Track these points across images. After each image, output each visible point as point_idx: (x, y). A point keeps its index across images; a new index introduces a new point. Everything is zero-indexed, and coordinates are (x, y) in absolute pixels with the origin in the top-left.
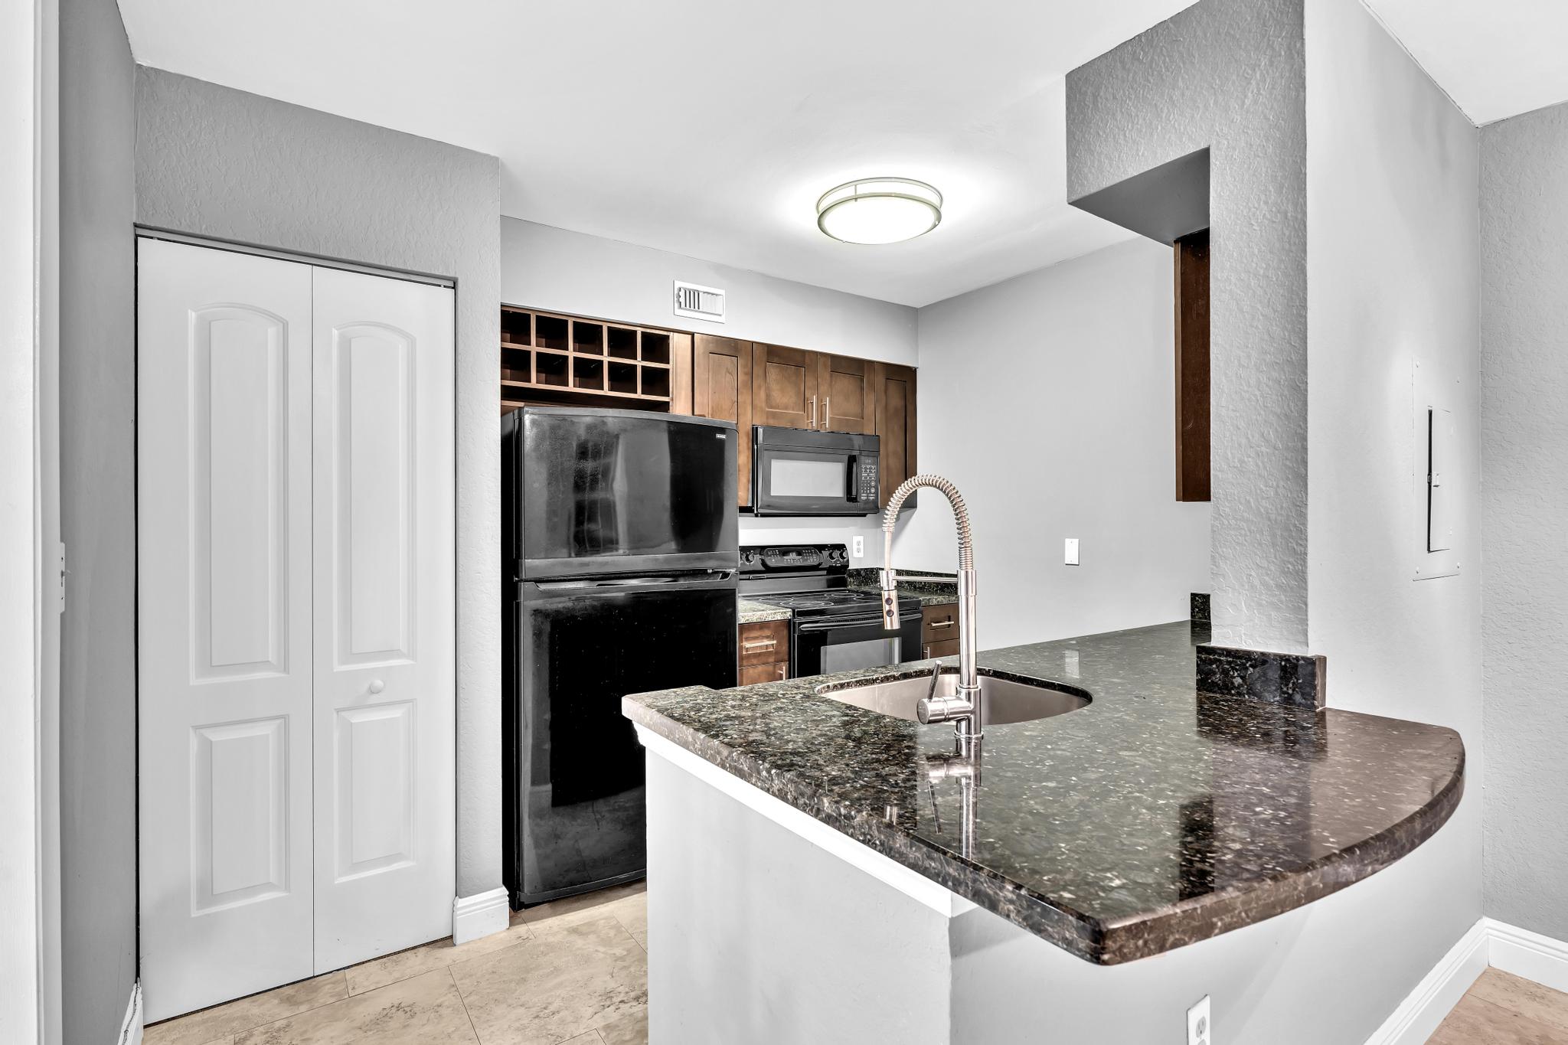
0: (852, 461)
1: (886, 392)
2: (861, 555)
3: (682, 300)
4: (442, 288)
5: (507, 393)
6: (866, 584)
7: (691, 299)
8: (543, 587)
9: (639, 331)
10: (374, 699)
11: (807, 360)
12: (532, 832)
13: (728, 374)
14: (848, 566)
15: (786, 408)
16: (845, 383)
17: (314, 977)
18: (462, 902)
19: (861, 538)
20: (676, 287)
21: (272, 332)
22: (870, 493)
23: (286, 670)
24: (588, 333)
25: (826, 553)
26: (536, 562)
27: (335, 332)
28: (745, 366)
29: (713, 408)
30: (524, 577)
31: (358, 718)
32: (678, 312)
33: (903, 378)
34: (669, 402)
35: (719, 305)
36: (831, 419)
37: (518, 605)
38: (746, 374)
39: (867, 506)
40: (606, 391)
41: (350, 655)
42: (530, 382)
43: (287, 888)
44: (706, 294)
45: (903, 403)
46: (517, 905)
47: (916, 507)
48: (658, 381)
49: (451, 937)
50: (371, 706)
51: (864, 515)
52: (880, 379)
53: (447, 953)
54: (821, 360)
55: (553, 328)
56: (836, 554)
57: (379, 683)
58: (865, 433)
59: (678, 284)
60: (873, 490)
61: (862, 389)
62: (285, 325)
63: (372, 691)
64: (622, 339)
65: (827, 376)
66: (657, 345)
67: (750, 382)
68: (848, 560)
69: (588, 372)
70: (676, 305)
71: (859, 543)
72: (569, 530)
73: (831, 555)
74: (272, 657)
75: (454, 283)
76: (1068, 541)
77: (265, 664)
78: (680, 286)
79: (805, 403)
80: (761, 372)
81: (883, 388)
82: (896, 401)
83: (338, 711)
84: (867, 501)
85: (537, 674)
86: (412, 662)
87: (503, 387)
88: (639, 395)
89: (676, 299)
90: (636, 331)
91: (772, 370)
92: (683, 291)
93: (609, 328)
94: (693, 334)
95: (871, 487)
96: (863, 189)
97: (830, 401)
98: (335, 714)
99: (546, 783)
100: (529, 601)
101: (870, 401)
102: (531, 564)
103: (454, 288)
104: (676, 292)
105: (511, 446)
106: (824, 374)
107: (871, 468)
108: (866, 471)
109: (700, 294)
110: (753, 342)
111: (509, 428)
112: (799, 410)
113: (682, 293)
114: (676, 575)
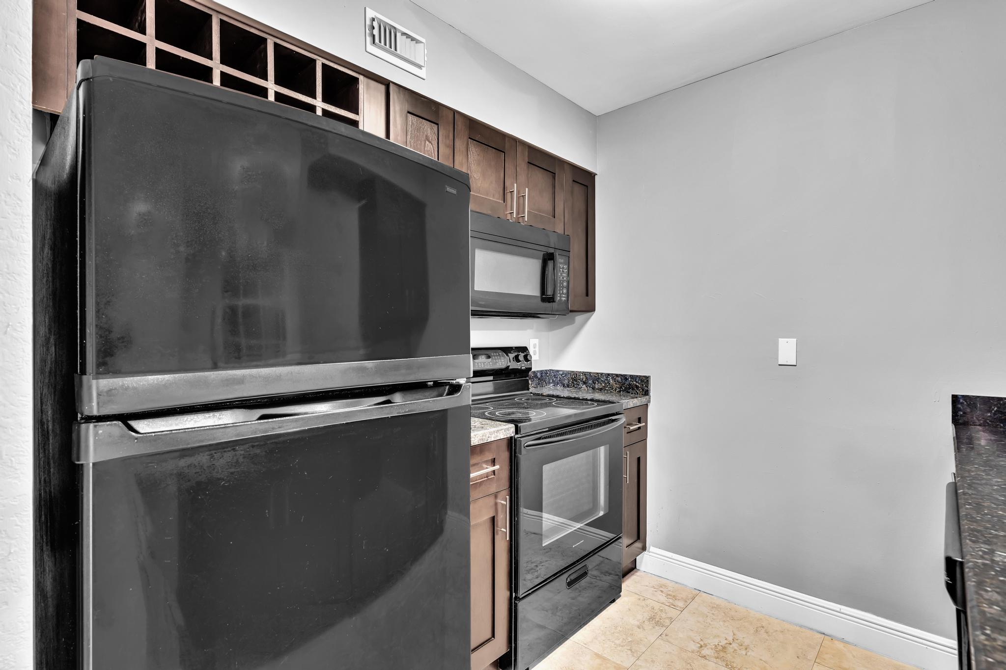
0: (548, 258)
1: (571, 194)
2: (537, 357)
3: (376, 32)
7: (387, 36)
9: (319, 60)
11: (507, 145)
13: (427, 142)
16: (539, 178)
19: (536, 341)
20: (368, 16)
22: (563, 293)
25: (512, 356)
28: (447, 137)
32: (370, 48)
33: (584, 181)
36: (530, 213)
38: (448, 146)
44: (404, 37)
45: (584, 206)
47: (593, 311)
52: (568, 181)
54: (519, 147)
56: (521, 357)
58: (557, 232)
59: (371, 13)
60: (565, 291)
61: (554, 187)
64: (295, 66)
65: (525, 167)
67: (451, 157)
70: (369, 39)
71: (535, 346)
73: (516, 357)
76: (782, 341)
78: (371, 17)
79: (503, 191)
80: (463, 148)
81: (569, 190)
82: (580, 204)
84: (560, 302)
89: (367, 31)
90: (314, 60)
91: (474, 148)
92: (377, 23)
94: (387, 83)
95: (563, 287)
97: (529, 194)
101: (560, 199)
104: (368, 22)
106: (523, 165)
107: (563, 268)
108: (559, 270)
109: (398, 35)
112: (499, 199)
113: (375, 24)
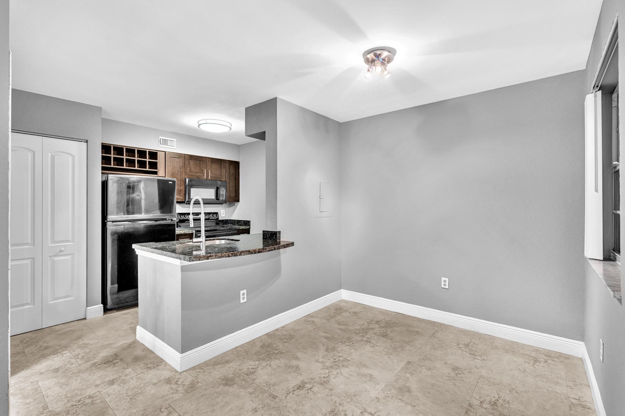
0: (217, 189)
1: (229, 168)
2: (224, 215)
3: (162, 142)
4: (83, 142)
5: (103, 169)
6: (226, 224)
7: (165, 142)
8: (114, 223)
9: (148, 151)
10: (61, 253)
11: (203, 160)
12: (111, 298)
13: (177, 163)
14: (219, 219)
15: (196, 173)
16: (215, 166)
17: (42, 329)
18: (88, 308)
19: (224, 211)
20: (160, 138)
21: (30, 155)
22: (224, 198)
23: (34, 245)
24: (131, 151)
25: (211, 215)
26: (113, 217)
27: (50, 154)
28: (183, 161)
29: (172, 173)
30: (108, 221)
31: (56, 259)
32: (160, 145)
33: (236, 165)
34: (157, 171)
35: (175, 143)
36: (211, 176)
37: (106, 228)
38: (183, 163)
39: (222, 201)
40: (136, 168)
41: (54, 241)
42: (111, 165)
43: (34, 304)
44: (169, 140)
45: (235, 172)
46: (106, 310)
47: (239, 201)
48: (154, 165)
49: (85, 318)
50: (60, 255)
51: (222, 204)
52: (227, 165)
53: (84, 321)
54: (208, 160)
55: (119, 150)
56: (215, 215)
57: (63, 249)
58: (222, 180)
59: (160, 137)
61: (221, 167)
62: (34, 152)
63: (61, 251)
64: (142, 153)
65: (210, 164)
66: (153, 155)
67: (184, 166)
68: (219, 217)
69: (131, 162)
70: (160, 143)
71: (223, 212)
72: (124, 208)
73: (213, 215)
74: (29, 242)
75: (87, 141)
77: (27, 244)
79: (202, 172)
80: (188, 163)
81: (228, 168)
82: (232, 171)
83: (50, 257)
84: (222, 200)
85: (113, 246)
86: (73, 244)
87: (102, 167)
88: (147, 169)
90: (146, 151)
91: (191, 162)
92: (162, 139)
93: (137, 150)
94: (165, 152)
95: (224, 196)
96: (208, 121)
97: (211, 171)
98: (49, 258)
99: (116, 284)
100: (110, 227)
101: (224, 171)
102: (110, 217)
103: (87, 142)
104: (160, 140)
105: (105, 185)
106: (209, 164)
107: (224, 190)
108: (222, 191)
109: (167, 140)
110: (185, 154)
111: (104, 179)
112: (200, 174)
113: (162, 140)
114: (156, 220)
